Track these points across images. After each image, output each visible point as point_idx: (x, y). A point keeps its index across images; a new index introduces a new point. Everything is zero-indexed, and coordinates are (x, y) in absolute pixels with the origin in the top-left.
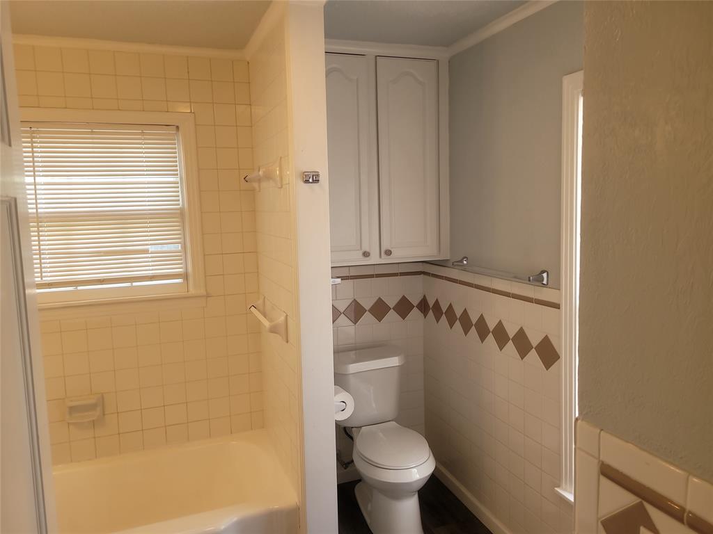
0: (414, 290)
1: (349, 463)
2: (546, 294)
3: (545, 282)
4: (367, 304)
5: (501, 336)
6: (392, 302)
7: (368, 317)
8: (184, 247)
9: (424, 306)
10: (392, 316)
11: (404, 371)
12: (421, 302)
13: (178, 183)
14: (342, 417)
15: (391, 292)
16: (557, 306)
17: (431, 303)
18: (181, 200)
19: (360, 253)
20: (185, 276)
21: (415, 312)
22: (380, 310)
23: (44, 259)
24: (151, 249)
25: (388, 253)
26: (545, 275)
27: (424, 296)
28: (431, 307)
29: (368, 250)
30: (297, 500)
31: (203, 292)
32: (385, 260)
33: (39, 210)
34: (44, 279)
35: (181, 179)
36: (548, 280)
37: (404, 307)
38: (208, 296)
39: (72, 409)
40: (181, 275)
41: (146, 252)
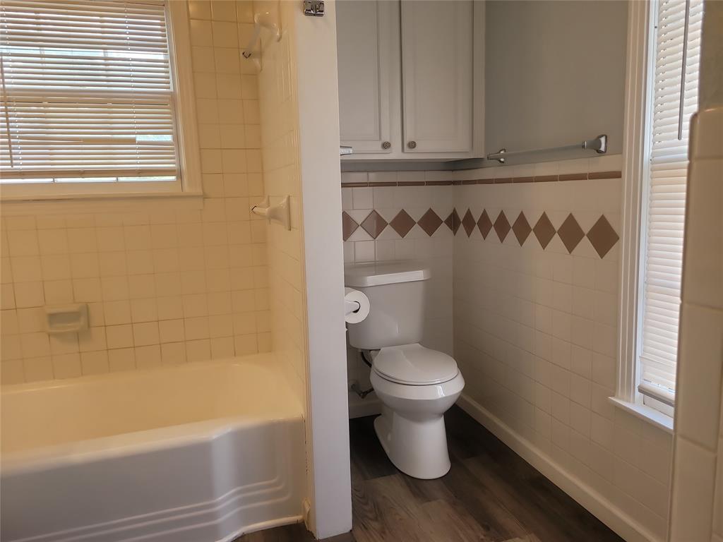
0: (443, 202)
1: (367, 392)
2: (604, 164)
3: (603, 148)
4: (389, 217)
5: (544, 231)
6: (417, 215)
7: (389, 231)
8: (176, 138)
9: (453, 222)
10: (417, 231)
11: (429, 286)
12: (450, 217)
13: (168, 62)
14: (355, 319)
15: (416, 203)
16: (617, 175)
17: (461, 216)
18: (171, 82)
19: (380, 144)
20: (178, 173)
21: (444, 228)
22: (403, 223)
23: (14, 143)
24: (140, 138)
25: (412, 145)
26: (603, 140)
27: (454, 210)
28: (461, 220)
29: (388, 140)
30: (303, 413)
31: (199, 191)
32: (409, 156)
33: (6, 86)
34: (15, 167)
35: (171, 57)
36: (606, 147)
37: (430, 222)
38: (204, 197)
39: (53, 318)
40: (174, 171)
41: (133, 141)
